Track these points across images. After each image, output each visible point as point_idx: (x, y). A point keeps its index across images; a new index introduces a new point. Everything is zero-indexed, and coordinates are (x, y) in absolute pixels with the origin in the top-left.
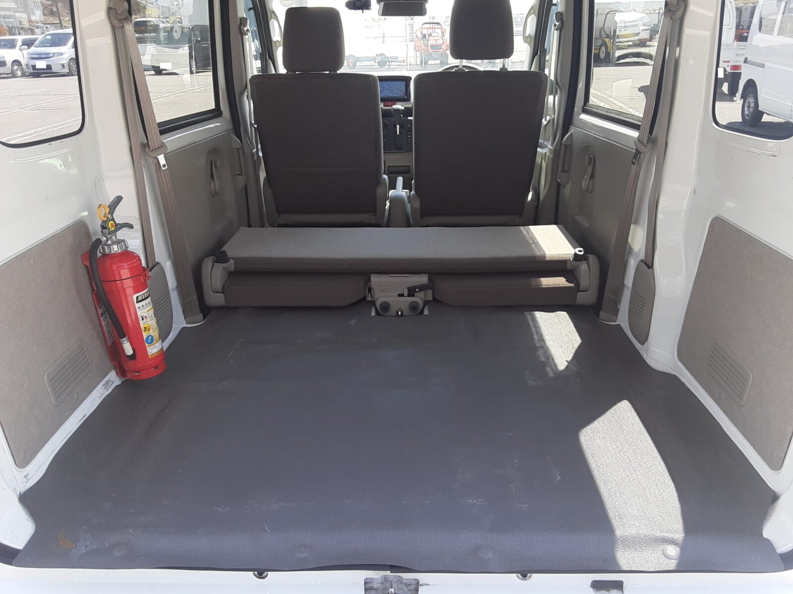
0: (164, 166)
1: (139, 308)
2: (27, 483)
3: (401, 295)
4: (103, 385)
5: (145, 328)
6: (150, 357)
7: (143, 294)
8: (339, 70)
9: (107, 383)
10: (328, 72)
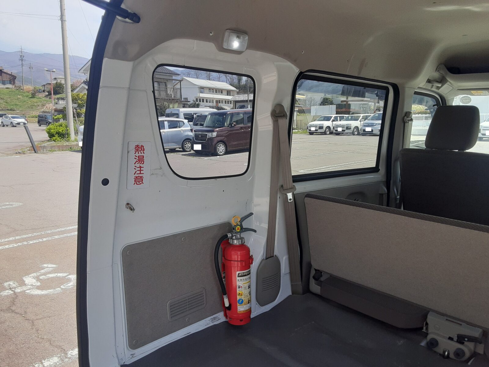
0: (290, 199)
1: (238, 280)
2: (131, 358)
3: (451, 339)
4: (211, 319)
5: (239, 293)
6: (238, 312)
7: (243, 273)
8: (467, 150)
9: (214, 318)
10: (457, 151)
